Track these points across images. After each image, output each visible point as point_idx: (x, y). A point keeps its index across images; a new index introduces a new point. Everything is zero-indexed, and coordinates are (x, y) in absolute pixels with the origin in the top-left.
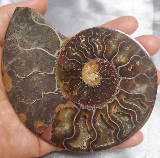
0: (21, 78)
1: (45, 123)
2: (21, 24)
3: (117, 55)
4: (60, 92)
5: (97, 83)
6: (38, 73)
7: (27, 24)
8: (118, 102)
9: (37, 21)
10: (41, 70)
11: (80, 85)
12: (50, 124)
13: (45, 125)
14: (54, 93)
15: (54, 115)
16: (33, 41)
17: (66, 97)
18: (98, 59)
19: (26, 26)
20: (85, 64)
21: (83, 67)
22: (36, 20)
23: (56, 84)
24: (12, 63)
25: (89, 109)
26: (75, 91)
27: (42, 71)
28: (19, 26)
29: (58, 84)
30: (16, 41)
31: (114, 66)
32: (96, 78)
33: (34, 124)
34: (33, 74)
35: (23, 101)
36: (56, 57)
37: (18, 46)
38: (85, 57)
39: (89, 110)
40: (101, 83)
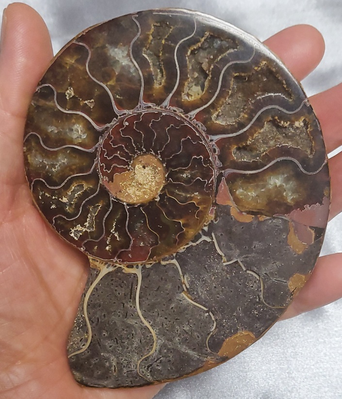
0: (216, 320)
1: (288, 232)
2: (107, 364)
3: (75, 145)
4: (206, 229)
5: (152, 159)
6: (188, 291)
7: (102, 354)
8: (171, 95)
9: (86, 336)
10: (180, 288)
11: (172, 193)
12: (286, 220)
13: (292, 230)
14: (215, 240)
15: (263, 220)
16: (129, 327)
17: (212, 212)
18: (103, 180)
19: (106, 355)
20: (125, 204)
21: (134, 204)
22: (86, 340)
23: (194, 244)
24: (194, 350)
25: (215, 151)
26: (191, 198)
27: (182, 283)
28: (113, 368)
29: (193, 242)
30: (146, 360)
31: (101, 141)
32: (144, 167)
33: (300, 253)
34: (195, 300)
35: (261, 296)
36: (140, 267)
37: (154, 351)
38: (110, 209)
39: (217, 150)
40: (148, 151)
